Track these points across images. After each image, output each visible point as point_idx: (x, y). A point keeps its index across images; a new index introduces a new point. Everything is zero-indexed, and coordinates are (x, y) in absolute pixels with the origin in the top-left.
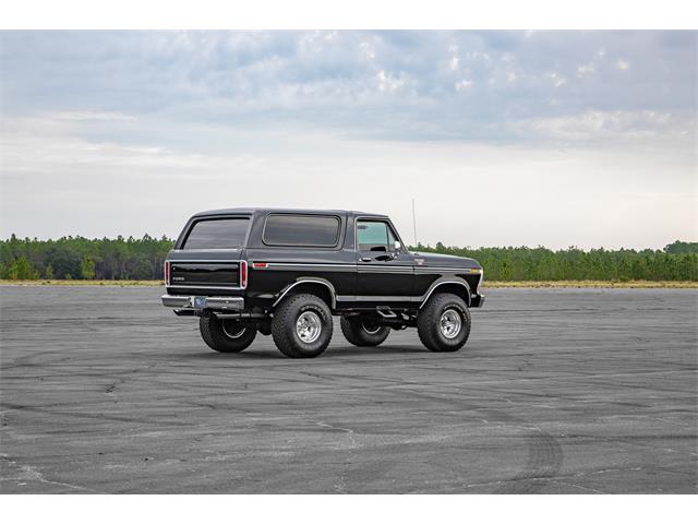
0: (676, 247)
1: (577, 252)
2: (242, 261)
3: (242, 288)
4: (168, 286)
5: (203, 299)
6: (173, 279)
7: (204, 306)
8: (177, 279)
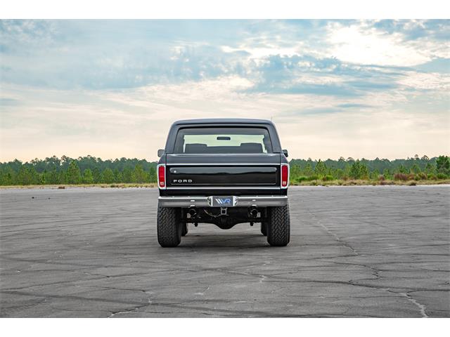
2: (282, 164)
3: (282, 187)
4: (164, 188)
5: (227, 198)
6: (175, 181)
7: (229, 205)
8: (180, 181)
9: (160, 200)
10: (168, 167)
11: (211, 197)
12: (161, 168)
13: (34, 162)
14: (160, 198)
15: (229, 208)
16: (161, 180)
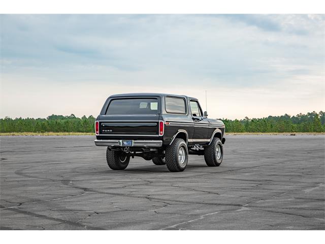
0: (52, 117)
1: (9, 119)
2: (160, 121)
3: (160, 135)
4: (98, 135)
5: (129, 141)
6: (103, 131)
7: (130, 145)
8: (106, 131)
9: (96, 142)
10: (100, 123)
11: (121, 141)
12: (97, 123)
13: (299, 116)
14: (96, 140)
15: (130, 147)
16: (97, 130)
